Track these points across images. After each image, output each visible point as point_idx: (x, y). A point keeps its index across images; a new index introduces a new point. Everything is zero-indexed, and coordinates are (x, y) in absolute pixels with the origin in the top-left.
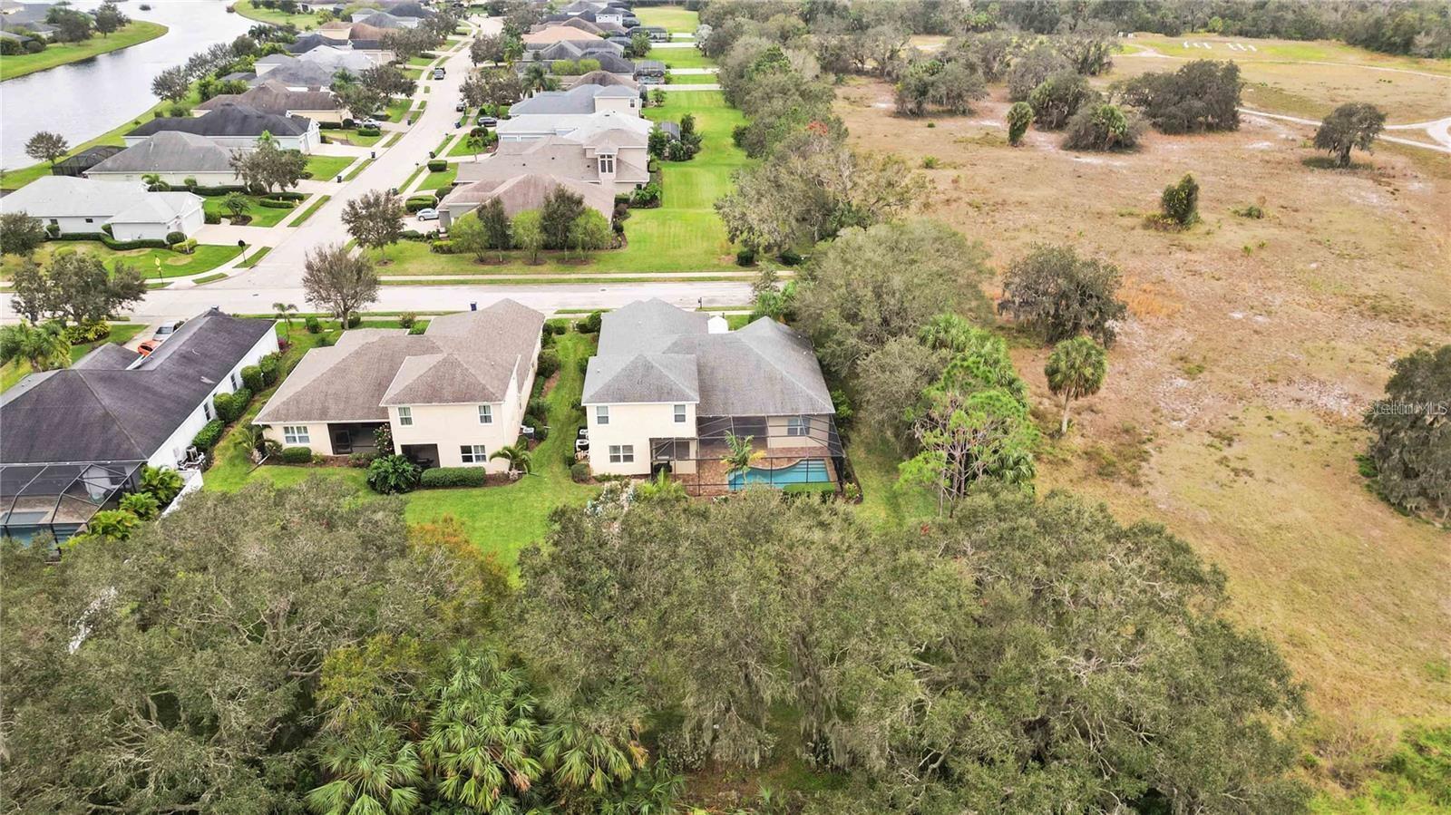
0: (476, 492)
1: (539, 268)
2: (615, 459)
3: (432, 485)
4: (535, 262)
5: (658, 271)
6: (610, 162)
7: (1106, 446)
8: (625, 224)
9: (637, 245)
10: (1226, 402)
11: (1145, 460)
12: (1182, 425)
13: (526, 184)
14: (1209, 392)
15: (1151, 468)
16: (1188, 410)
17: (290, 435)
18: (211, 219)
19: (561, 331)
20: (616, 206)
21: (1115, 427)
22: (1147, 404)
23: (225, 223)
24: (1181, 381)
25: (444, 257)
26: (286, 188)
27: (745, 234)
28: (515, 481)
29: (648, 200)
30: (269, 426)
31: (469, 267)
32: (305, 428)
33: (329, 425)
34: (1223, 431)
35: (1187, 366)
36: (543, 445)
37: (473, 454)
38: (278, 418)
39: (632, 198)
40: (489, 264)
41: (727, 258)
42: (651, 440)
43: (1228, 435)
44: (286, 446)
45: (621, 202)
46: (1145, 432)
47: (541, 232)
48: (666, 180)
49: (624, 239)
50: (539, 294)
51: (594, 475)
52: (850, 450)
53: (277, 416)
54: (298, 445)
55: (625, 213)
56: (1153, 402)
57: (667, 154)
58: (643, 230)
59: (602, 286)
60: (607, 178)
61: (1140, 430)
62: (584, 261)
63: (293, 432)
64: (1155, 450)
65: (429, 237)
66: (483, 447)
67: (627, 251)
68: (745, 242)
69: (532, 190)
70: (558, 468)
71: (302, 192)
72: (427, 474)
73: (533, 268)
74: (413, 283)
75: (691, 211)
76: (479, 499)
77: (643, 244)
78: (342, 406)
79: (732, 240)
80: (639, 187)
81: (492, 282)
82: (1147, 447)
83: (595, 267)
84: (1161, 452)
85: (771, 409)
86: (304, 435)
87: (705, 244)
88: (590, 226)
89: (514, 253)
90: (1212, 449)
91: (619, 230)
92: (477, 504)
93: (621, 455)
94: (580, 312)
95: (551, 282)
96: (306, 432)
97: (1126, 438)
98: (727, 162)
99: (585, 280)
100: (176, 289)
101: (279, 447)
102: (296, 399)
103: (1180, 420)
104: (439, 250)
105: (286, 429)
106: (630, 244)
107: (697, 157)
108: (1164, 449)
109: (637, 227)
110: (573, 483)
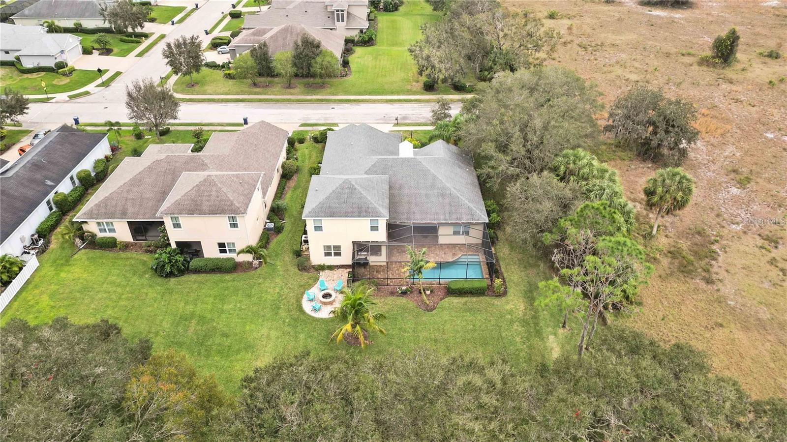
0: (228, 277)
1: (292, 91)
2: (328, 254)
3: (197, 271)
4: (289, 86)
5: (370, 94)
6: (342, 15)
7: (684, 245)
8: (351, 58)
9: (357, 75)
10: (769, 209)
11: (715, 259)
12: (740, 227)
13: (285, 31)
14: (756, 199)
15: (720, 267)
16: (742, 215)
17: (102, 227)
18: (87, 51)
19: (301, 141)
20: (346, 44)
21: (690, 229)
22: (712, 209)
23: (96, 53)
24: (736, 190)
25: (231, 82)
26: (136, 30)
27: (429, 69)
28: (256, 268)
29: (367, 41)
30: (86, 222)
31: (247, 89)
32: (112, 223)
33: (128, 222)
34: (770, 234)
35: (738, 177)
36: (280, 237)
37: (227, 248)
38: (91, 217)
39: (356, 39)
40: (259, 87)
41: (417, 84)
42: (354, 243)
43: (774, 238)
44: (100, 235)
45: (348, 41)
46: (712, 233)
47: (292, 67)
48: (380, 25)
49: (350, 69)
50: (290, 111)
51: (313, 264)
52: (498, 247)
53: (91, 215)
54: (108, 234)
55: (351, 50)
56: (716, 208)
57: (381, 7)
58: (362, 63)
59: (333, 105)
60: (340, 25)
61: (709, 232)
62: (322, 86)
63: (104, 225)
64: (721, 250)
65: (223, 66)
66: (233, 244)
67: (351, 78)
68: (429, 76)
69: (289, 35)
70: (288, 257)
71: (147, 32)
72: (195, 263)
73: (288, 90)
74: (209, 101)
75: (396, 48)
76: (230, 284)
77: (362, 73)
78: (137, 209)
79: (421, 73)
80: (361, 31)
81: (260, 101)
82: (715, 247)
83: (329, 90)
84: (726, 252)
85: (442, 217)
86: (112, 228)
87: (403, 75)
88: (325, 63)
89: (276, 80)
90: (763, 251)
91: (346, 64)
92: (227, 288)
93: (333, 252)
94: (316, 125)
95: (299, 101)
96: (113, 225)
97: (698, 239)
98: (420, 13)
99: (321, 101)
100: (57, 102)
101: (93, 236)
102: (105, 202)
103: (738, 223)
104: (229, 76)
105: (99, 224)
106: (353, 73)
107: (402, 9)
108: (727, 249)
109: (359, 60)
110: (297, 271)
